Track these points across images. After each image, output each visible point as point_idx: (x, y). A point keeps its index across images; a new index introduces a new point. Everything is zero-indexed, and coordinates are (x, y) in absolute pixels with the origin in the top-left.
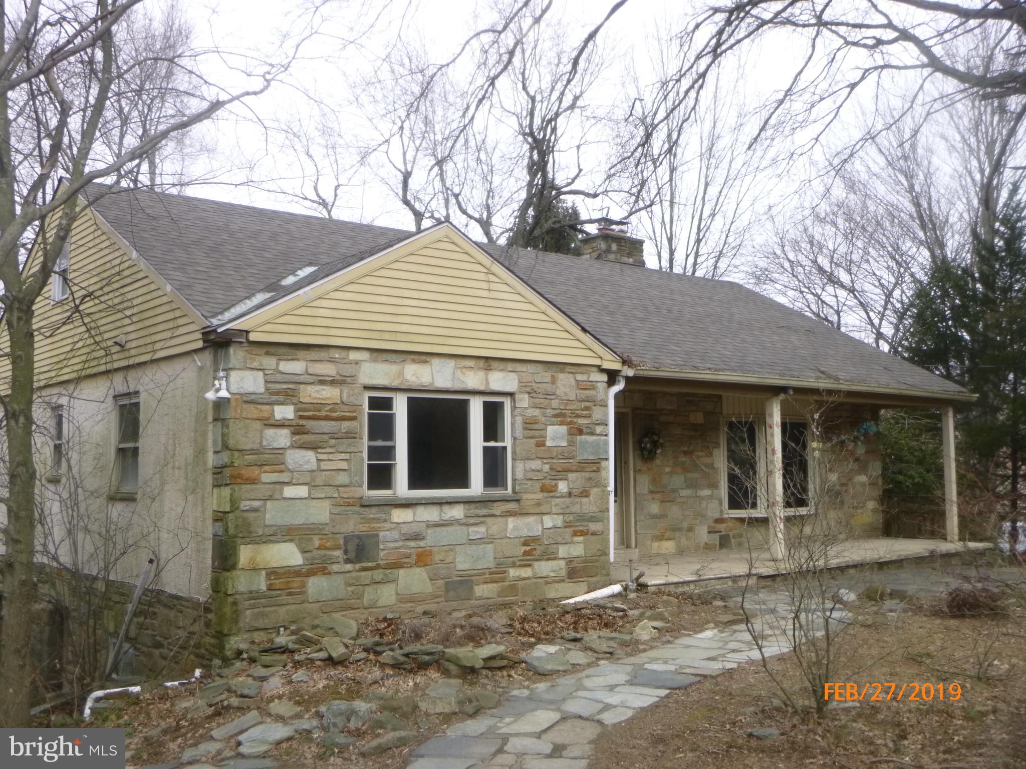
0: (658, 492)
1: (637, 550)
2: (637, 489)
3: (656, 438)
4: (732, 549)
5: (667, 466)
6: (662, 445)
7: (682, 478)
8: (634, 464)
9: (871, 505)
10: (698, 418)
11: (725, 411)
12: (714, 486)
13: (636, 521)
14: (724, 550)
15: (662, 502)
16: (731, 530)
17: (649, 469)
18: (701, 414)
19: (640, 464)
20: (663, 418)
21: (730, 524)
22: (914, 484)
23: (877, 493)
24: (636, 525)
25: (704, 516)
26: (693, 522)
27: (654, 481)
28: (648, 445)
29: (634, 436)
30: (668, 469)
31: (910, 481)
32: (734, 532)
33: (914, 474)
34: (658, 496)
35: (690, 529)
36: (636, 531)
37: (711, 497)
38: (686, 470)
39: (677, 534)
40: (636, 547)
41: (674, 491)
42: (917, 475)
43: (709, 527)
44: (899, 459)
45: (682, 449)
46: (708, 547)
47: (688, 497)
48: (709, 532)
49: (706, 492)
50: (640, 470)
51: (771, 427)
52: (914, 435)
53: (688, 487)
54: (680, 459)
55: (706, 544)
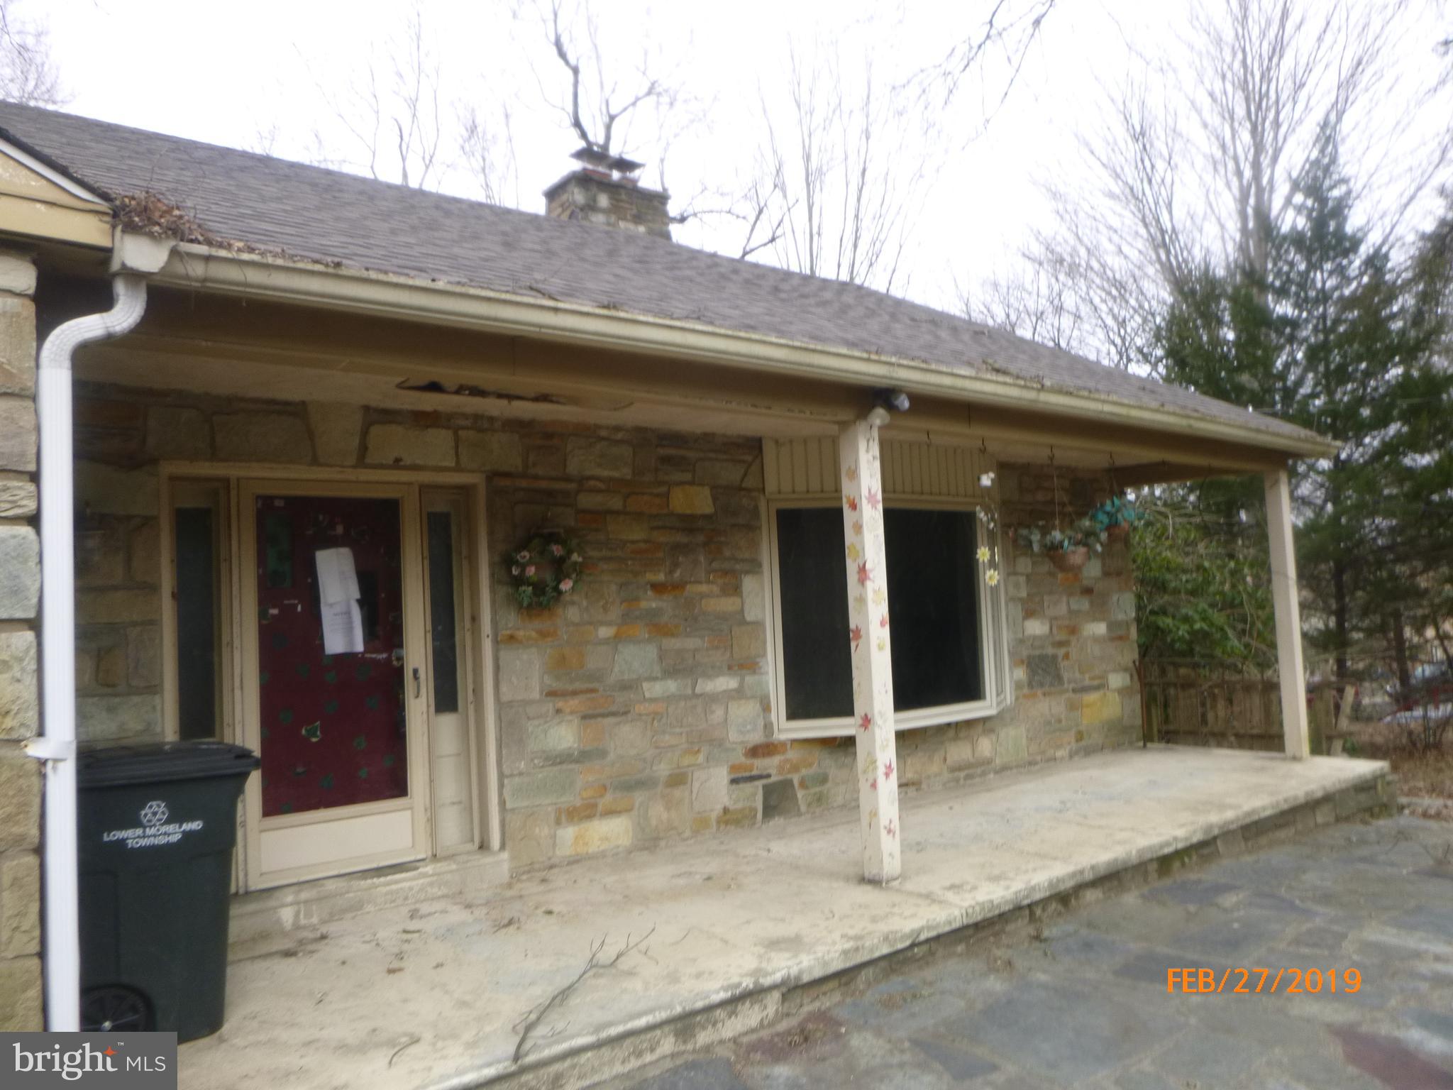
0: (574, 693)
1: (505, 855)
2: (504, 688)
3: (557, 550)
4: (799, 814)
5: (602, 623)
6: (579, 571)
7: (651, 651)
8: (494, 623)
9: (1117, 680)
10: (700, 501)
11: (771, 486)
12: (749, 665)
13: (501, 776)
14: (778, 821)
15: (585, 717)
16: (795, 768)
17: (543, 635)
18: (706, 491)
19: (511, 620)
20: (586, 501)
21: (792, 755)
22: (1193, 633)
23: (1130, 655)
24: (501, 786)
25: (718, 744)
26: (686, 761)
27: (560, 665)
28: (531, 571)
29: (491, 547)
30: (605, 632)
31: (1186, 627)
32: (804, 772)
33: (1190, 613)
34: (574, 703)
35: (678, 780)
36: (502, 803)
37: (739, 694)
38: (660, 630)
39: (639, 797)
40: (503, 846)
41: (626, 686)
42: (1196, 617)
43: (733, 768)
44: (1162, 587)
45: (651, 577)
46: (730, 819)
47: (670, 699)
48: (734, 781)
49: (726, 683)
50: (512, 638)
51: (854, 506)
52: (1187, 543)
53: (670, 673)
54: (644, 604)
55: (726, 810)
